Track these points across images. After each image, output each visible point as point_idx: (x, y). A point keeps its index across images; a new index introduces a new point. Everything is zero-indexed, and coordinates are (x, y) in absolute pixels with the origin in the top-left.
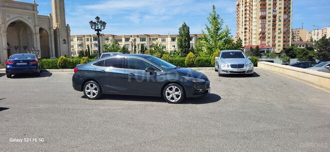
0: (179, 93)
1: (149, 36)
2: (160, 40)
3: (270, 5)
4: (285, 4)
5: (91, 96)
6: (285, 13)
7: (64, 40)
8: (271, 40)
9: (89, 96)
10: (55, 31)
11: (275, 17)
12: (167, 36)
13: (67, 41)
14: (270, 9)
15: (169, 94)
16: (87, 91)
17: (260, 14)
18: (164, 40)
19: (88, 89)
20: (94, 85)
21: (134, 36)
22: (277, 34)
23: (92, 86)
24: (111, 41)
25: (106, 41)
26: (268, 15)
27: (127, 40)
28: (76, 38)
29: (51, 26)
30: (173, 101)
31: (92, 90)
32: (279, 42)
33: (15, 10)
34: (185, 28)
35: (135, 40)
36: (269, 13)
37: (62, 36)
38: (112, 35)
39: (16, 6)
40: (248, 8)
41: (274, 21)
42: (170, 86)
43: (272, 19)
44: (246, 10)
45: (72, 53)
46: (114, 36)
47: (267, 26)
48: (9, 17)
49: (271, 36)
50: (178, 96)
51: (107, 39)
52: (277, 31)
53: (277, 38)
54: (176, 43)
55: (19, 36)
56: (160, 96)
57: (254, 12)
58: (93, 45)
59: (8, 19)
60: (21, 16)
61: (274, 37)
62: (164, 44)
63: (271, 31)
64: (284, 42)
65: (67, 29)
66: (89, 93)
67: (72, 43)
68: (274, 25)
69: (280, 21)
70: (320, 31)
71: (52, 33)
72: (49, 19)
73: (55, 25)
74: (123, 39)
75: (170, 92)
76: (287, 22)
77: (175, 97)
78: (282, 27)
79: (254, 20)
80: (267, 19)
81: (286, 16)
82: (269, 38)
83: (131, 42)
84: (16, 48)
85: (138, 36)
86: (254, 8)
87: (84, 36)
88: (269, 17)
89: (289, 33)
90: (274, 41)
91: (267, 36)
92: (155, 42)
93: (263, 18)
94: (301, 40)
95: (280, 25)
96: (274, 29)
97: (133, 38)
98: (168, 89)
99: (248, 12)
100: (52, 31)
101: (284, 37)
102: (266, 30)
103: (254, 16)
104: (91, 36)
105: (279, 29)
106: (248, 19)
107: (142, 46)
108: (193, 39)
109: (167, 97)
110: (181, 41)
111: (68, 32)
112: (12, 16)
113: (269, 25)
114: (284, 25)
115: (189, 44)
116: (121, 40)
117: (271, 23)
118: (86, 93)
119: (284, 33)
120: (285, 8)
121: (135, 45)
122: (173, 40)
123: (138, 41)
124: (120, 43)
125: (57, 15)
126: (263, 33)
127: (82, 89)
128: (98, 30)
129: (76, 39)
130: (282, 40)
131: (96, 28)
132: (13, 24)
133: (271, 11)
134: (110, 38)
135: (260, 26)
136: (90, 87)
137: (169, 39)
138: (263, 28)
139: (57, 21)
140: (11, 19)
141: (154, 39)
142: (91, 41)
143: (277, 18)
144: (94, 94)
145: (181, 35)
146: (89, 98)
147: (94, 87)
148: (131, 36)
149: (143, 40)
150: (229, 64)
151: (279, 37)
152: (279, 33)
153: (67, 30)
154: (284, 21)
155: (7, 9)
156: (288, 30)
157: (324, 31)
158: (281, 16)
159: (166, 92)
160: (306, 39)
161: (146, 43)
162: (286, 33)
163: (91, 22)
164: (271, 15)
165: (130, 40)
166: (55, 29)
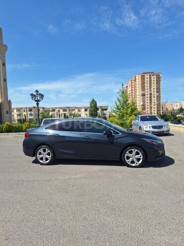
0: (140, 156)
1: (69, 108)
2: (76, 110)
3: (147, 86)
4: (157, 86)
5: (44, 162)
6: (157, 92)
7: (7, 111)
8: (149, 109)
9: (41, 161)
11: (151, 94)
12: (81, 108)
13: (9, 112)
14: (147, 89)
15: (128, 158)
16: (39, 156)
17: (141, 93)
18: (79, 111)
19: (40, 154)
20: (47, 150)
21: (59, 108)
22: (152, 105)
23: (44, 151)
26: (146, 94)
30: (134, 165)
31: (44, 154)
32: (154, 111)
34: (94, 102)
35: (59, 111)
36: (147, 92)
37: (5, 108)
40: (133, 89)
41: (151, 97)
42: (130, 149)
43: (149, 96)
44: (132, 90)
45: (13, 120)
47: (146, 100)
49: (149, 107)
50: (138, 160)
52: (153, 104)
53: (153, 108)
54: (88, 113)
56: (119, 160)
57: (137, 91)
58: (28, 115)
61: (151, 108)
62: (79, 113)
63: (149, 104)
64: (157, 111)
66: (42, 159)
67: (13, 113)
68: (151, 100)
69: (154, 97)
70: (178, 104)
75: (130, 155)
76: (159, 98)
77: (135, 160)
78: (156, 101)
79: (137, 97)
80: (146, 96)
81: (158, 94)
82: (148, 108)
85: (61, 108)
86: (137, 89)
87: (22, 108)
88: (147, 95)
89: (160, 105)
90: (151, 110)
91: (147, 107)
92: (73, 112)
93: (143, 95)
94: (167, 109)
95: (154, 100)
96: (151, 103)
97: (58, 110)
98: (127, 152)
99: (133, 91)
101: (157, 108)
102: (146, 103)
103: (138, 94)
104: (27, 108)
105: (154, 103)
106: (133, 96)
107: (65, 115)
108: (100, 110)
109: (127, 161)
110: (91, 111)
111: (9, 106)
113: (147, 100)
114: (157, 100)
115: (97, 113)
117: (149, 98)
118: (38, 158)
119: (157, 105)
120: (157, 89)
121: (59, 115)
122: (86, 110)
123: (61, 112)
125: (1, 93)
126: (144, 105)
127: (34, 155)
128: (38, 101)
129: (15, 111)
130: (156, 109)
131: (36, 99)
133: (148, 90)
134: (41, 109)
135: (142, 100)
136: (42, 152)
137: (83, 110)
138: (144, 101)
141: (72, 110)
142: (27, 112)
143: (152, 95)
144: (47, 159)
145: (91, 107)
146: (42, 164)
147: (47, 152)
148: (56, 108)
149: (65, 110)
150: (151, 126)
151: (154, 108)
152: (154, 105)
153: (9, 103)
154: (157, 97)
156: (160, 103)
157: (181, 103)
158: (155, 94)
159: (126, 155)
160: (170, 109)
161: (67, 113)
162: (158, 105)
163: (32, 95)
164: (149, 93)
165: (56, 111)
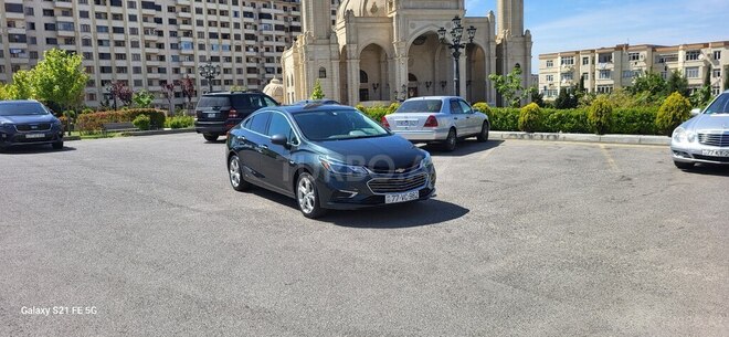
7: (518, 66)
10: (499, 47)
13: (524, 67)
21: (715, 45)
24: (645, 61)
25: (632, 62)
27: (693, 55)
28: (559, 58)
29: (492, 38)
33: (425, 12)
35: (717, 56)
37: (513, 57)
38: (649, 46)
39: (426, 5)
46: (654, 48)
48: (413, 27)
51: (636, 57)
55: (434, 61)
58: (597, 73)
59: (411, 31)
60: (434, 22)
65: (526, 40)
71: (493, 52)
72: (489, 23)
73: (500, 33)
74: (681, 55)
83: (705, 61)
84: (428, 85)
85: (725, 45)
87: (577, 53)
97: (711, 51)
100: (493, 48)
104: (593, 51)
111: (526, 48)
112: (419, 25)
116: (674, 59)
124: (671, 65)
125: (505, 13)
129: (558, 61)
132: (421, 40)
134: (644, 53)
139: (505, 26)
140: (417, 31)
142: (593, 62)
148: (706, 45)
153: (525, 42)
155: (412, 12)
165: (701, 57)
166: (499, 42)
